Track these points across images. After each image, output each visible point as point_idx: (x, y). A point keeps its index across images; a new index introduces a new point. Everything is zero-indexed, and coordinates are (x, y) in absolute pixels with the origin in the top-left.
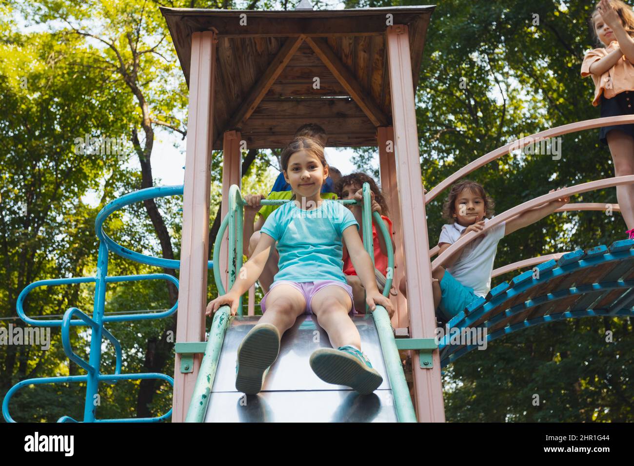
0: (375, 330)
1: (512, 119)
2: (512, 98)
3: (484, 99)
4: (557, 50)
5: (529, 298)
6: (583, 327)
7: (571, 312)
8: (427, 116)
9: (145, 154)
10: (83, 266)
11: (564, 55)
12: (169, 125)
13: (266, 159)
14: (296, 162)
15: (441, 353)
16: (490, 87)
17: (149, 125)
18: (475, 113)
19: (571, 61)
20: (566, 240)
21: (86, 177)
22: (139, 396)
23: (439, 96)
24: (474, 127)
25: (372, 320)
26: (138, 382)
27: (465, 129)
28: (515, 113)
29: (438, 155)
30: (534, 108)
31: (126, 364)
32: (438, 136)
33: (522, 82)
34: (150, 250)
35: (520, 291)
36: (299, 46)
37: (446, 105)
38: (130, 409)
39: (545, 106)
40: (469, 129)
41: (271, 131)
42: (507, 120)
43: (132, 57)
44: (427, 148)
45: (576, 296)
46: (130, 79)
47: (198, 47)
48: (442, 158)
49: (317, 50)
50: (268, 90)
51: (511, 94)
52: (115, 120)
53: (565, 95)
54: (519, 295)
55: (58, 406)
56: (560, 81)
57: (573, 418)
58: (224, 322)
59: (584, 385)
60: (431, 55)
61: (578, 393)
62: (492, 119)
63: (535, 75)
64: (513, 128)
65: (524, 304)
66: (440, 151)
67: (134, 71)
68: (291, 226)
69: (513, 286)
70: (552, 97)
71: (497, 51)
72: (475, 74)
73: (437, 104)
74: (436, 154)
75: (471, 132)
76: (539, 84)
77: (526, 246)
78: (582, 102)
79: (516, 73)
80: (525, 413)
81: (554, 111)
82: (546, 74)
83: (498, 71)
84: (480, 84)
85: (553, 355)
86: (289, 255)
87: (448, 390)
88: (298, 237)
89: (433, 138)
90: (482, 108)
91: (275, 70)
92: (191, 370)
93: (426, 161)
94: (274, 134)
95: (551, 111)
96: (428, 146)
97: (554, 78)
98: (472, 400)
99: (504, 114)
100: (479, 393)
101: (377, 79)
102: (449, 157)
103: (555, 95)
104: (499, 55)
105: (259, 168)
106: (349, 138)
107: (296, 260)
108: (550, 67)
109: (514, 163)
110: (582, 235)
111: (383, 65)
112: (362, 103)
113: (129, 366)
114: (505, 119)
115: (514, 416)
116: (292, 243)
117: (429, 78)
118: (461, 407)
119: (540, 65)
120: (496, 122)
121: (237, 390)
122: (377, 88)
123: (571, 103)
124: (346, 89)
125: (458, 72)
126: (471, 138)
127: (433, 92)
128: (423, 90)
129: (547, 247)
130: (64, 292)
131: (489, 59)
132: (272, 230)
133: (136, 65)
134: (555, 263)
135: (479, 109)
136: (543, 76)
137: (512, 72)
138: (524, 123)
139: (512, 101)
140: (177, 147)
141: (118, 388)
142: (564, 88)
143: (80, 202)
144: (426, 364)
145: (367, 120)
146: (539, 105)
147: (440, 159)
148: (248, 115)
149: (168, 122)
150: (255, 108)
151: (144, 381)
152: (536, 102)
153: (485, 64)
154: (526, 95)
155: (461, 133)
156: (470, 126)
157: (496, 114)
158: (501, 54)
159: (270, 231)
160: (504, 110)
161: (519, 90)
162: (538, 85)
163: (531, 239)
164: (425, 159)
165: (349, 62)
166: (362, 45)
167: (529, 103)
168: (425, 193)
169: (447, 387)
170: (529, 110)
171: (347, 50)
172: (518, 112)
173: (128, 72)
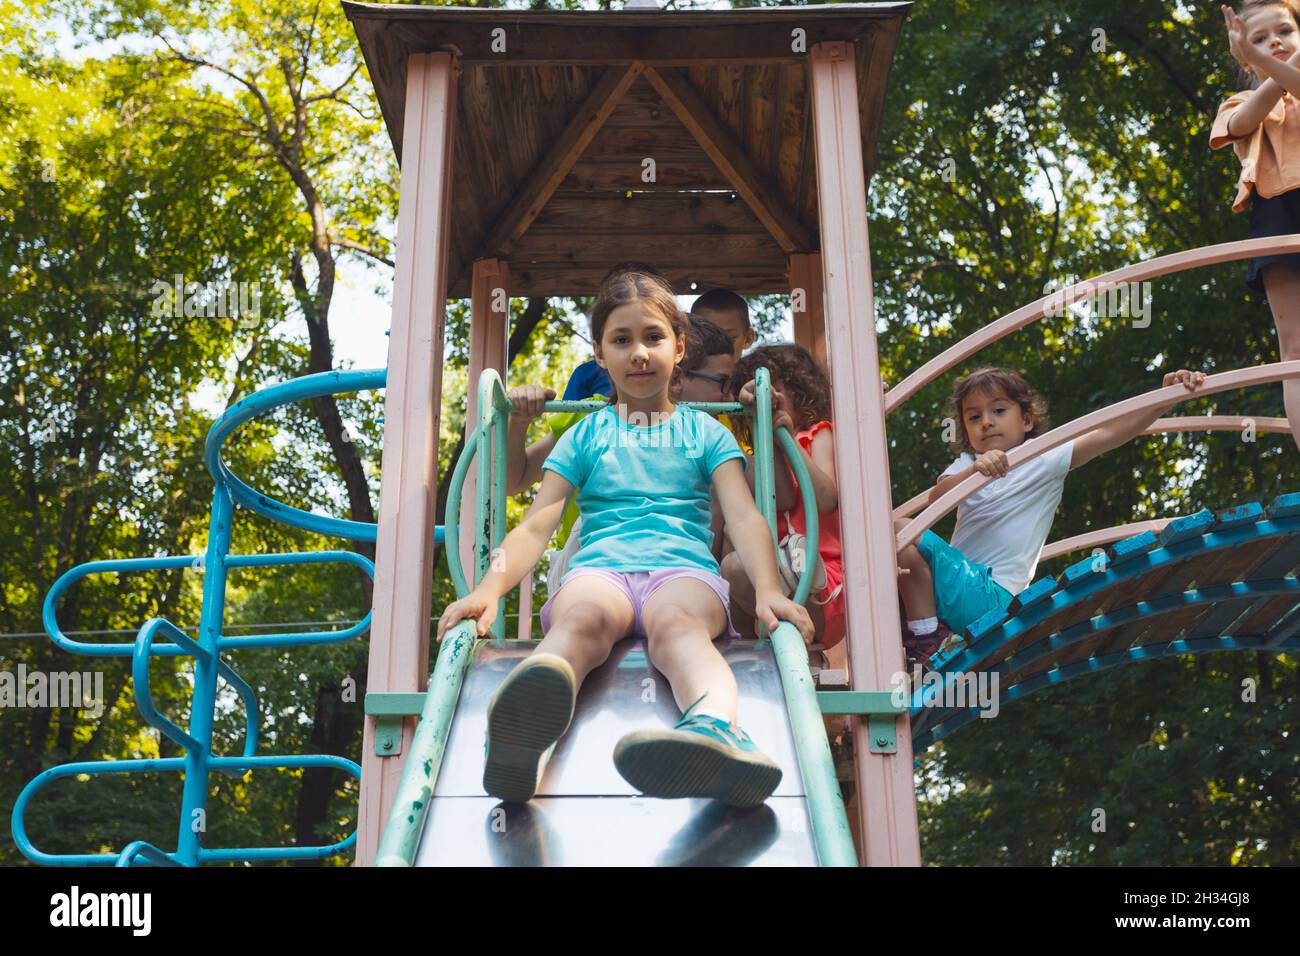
0: (775, 674)
1: (1073, 242)
2: (1074, 200)
3: (1014, 200)
4: (1168, 102)
5: (1100, 610)
6: (1214, 673)
7: (1186, 640)
8: (899, 234)
9: (316, 307)
10: (191, 535)
11: (1180, 111)
12: (367, 249)
13: (564, 319)
14: (622, 325)
15: (913, 722)
16: (1028, 176)
17: (325, 248)
18: (995, 229)
19: (1197, 124)
20: (1181, 492)
21: (197, 354)
22: (300, 803)
23: (921, 193)
24: (993, 258)
25: (770, 651)
26: (298, 773)
27: (975, 263)
28: (1079, 229)
29: (919, 315)
30: (1118, 221)
31: (273, 735)
32: (919, 276)
33: (1095, 165)
34: (328, 507)
35: (1080, 596)
36: (630, 84)
37: (936, 213)
38: (282, 827)
39: (1140, 217)
40: (983, 262)
41: (571, 261)
42: (1063, 244)
43: (293, 109)
44: (896, 299)
45: (1197, 608)
46: (288, 153)
47: (421, 85)
48: (928, 321)
49: (667, 93)
50: (565, 174)
51: (1071, 190)
52: (257, 235)
53: (1183, 195)
54: (1077, 605)
55: (134, 821)
56: (1172, 165)
57: (1191, 860)
58: (462, 651)
59: (1215, 791)
60: (907, 107)
61: (1203, 808)
62: (1031, 241)
63: (1122, 152)
64: (1075, 261)
65: (1089, 624)
66: (923, 306)
67: (297, 138)
68: (608, 458)
69: (1064, 585)
70: (1156, 198)
71: (1043, 102)
72: (997, 150)
73: (917, 209)
74: (915, 314)
75: (987, 269)
76: (1130, 171)
77: (1098, 504)
78: (1218, 209)
79: (1081, 148)
80: (1092, 848)
81: (1159, 225)
82: (1144, 151)
83: (1045, 144)
84: (1007, 170)
85: (1151, 728)
86: (600, 516)
87: (934, 798)
88: (621, 481)
89: (908, 279)
90: (1011, 218)
91: (579, 136)
92: (395, 750)
93: (894, 327)
94: (576, 266)
95: (1155, 226)
96: (899, 296)
97: (1160, 158)
98: (982, 821)
99: (1056, 233)
100: (995, 806)
101: (791, 153)
102: (941, 319)
103: (1162, 194)
104: (1049, 111)
105: (552, 340)
106: (732, 276)
107: (617, 526)
108: (1152, 136)
109: (1076, 333)
110: (1214, 484)
111: (801, 128)
112: (758, 203)
113: (280, 739)
114: (1057, 243)
115: (1069, 854)
116: (609, 492)
117: (903, 156)
118: (961, 834)
119: (1131, 131)
120: (1040, 249)
121: (486, 794)
122: (789, 172)
123: (1194, 212)
124: (724, 172)
125: (963, 144)
126: (989, 282)
127: (909, 185)
128: (891, 181)
129: (1142, 507)
130: (151, 587)
131: (1026, 118)
132: (568, 465)
133: (300, 125)
134: (1155, 540)
135: (1005, 222)
136: (1137, 154)
137: (1074, 146)
138: (1097, 252)
139: (1073, 205)
140: (383, 294)
141: (258, 785)
142: (1181, 180)
143: (185, 405)
144: (882, 745)
145: (767, 240)
146: (1129, 213)
147: (922, 323)
148: (524, 227)
149: (365, 242)
150: (537, 213)
151: (311, 770)
152: (1122, 207)
153: (1017, 129)
154: (1103, 194)
155: (968, 269)
156: (985, 256)
157: (1039, 231)
158: (1053, 109)
159: (564, 467)
160: (1056, 223)
161: (1089, 182)
162: (1127, 173)
163: (1110, 489)
164: (892, 322)
165: (734, 118)
166: (760, 84)
167: (1107, 210)
168: (886, 391)
169: (932, 792)
170: (1108, 224)
171: (728, 95)
172: (1086, 228)
173: (284, 138)
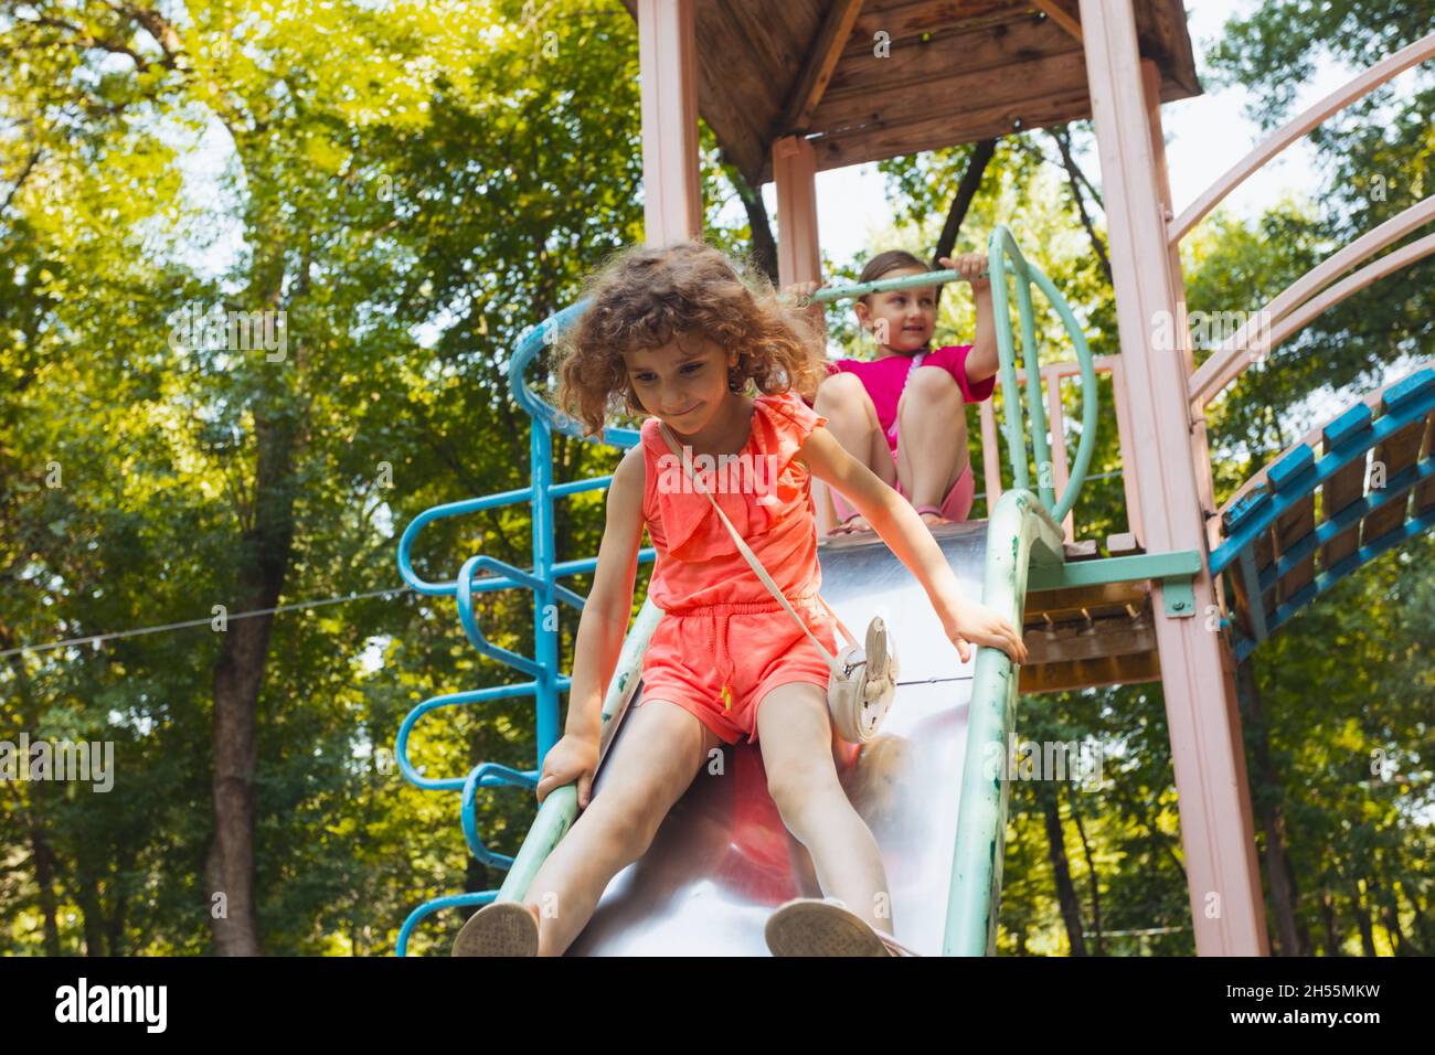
13: (1032, 146)
94: (883, 126)
105: (1019, 172)
144: (1179, 608)
148: (817, 95)
150: (828, 78)
